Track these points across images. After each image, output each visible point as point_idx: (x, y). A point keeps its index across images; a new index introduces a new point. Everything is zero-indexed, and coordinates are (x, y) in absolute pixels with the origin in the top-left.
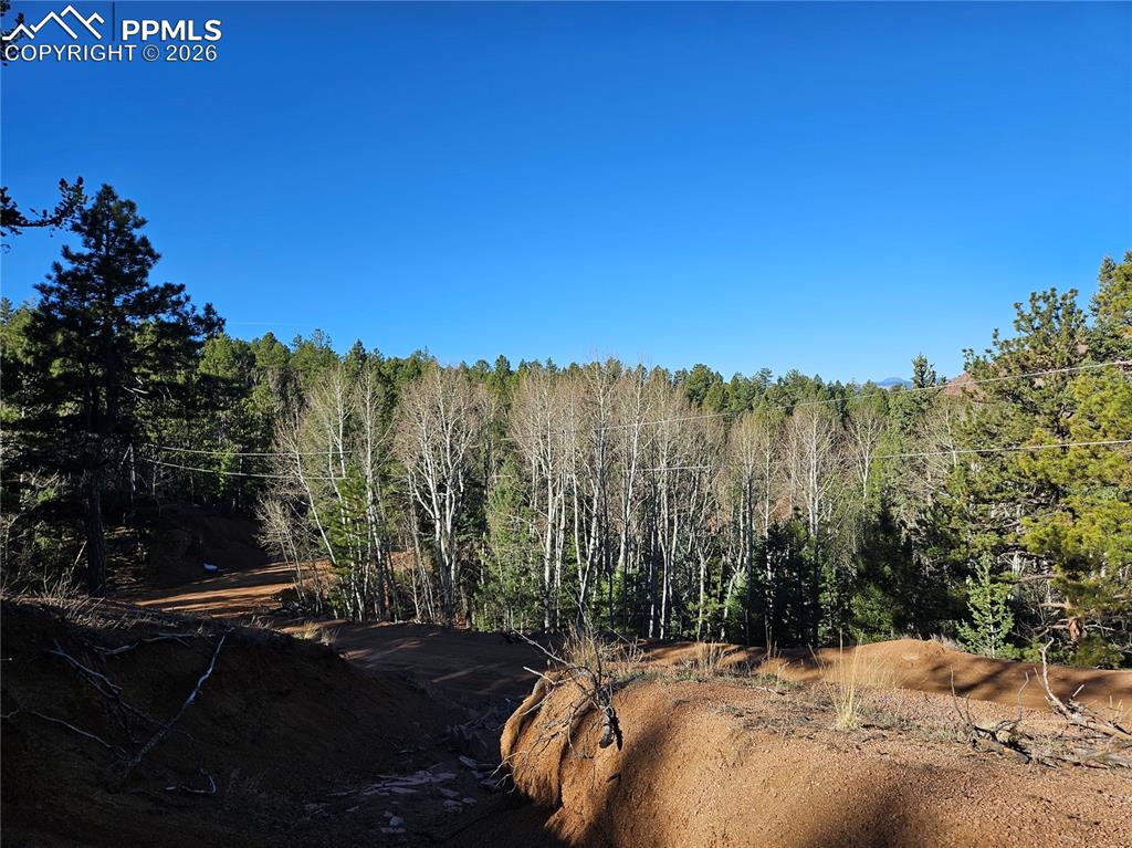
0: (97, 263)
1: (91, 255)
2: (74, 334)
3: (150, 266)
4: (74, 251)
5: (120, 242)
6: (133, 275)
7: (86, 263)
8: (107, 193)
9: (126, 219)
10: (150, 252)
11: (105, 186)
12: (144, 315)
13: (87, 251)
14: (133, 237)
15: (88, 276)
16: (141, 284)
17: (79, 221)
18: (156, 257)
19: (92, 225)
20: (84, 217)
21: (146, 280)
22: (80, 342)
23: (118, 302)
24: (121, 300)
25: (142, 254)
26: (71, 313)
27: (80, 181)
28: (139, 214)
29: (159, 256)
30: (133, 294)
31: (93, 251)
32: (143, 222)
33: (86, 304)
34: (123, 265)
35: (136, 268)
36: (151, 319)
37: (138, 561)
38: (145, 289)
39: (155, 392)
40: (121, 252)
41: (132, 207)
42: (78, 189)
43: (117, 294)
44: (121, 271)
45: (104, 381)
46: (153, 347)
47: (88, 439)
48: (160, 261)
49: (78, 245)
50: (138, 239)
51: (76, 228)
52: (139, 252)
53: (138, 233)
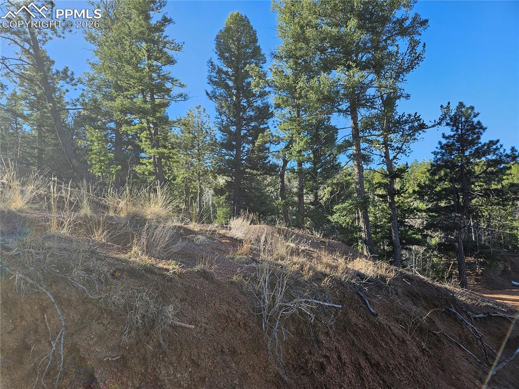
0: (457, 138)
1: (455, 135)
2: (448, 170)
3: (481, 134)
4: (447, 135)
5: (467, 126)
6: (473, 140)
7: (452, 139)
8: (461, 105)
9: (470, 115)
10: (481, 128)
11: (460, 103)
12: (479, 158)
13: (452, 133)
14: (473, 122)
15: (453, 144)
16: (478, 143)
17: (449, 121)
18: (484, 129)
19: (454, 121)
20: (451, 119)
21: (480, 141)
22: (451, 173)
23: (467, 153)
24: (468, 152)
25: (478, 128)
26: (446, 162)
27: (449, 103)
28: (476, 111)
29: (486, 128)
30: (474, 148)
31: (455, 133)
32: (478, 114)
33: (452, 156)
34: (469, 135)
35: (475, 136)
36: (483, 159)
37: (477, 275)
38: (480, 145)
39: (486, 193)
40: (468, 130)
41: (472, 108)
42: (448, 107)
43: (467, 150)
44: (468, 139)
45: (462, 190)
46: (485, 172)
47: (456, 216)
48: (486, 131)
49: (448, 131)
50: (476, 122)
51: (448, 124)
52: (476, 128)
53: (475, 120)
